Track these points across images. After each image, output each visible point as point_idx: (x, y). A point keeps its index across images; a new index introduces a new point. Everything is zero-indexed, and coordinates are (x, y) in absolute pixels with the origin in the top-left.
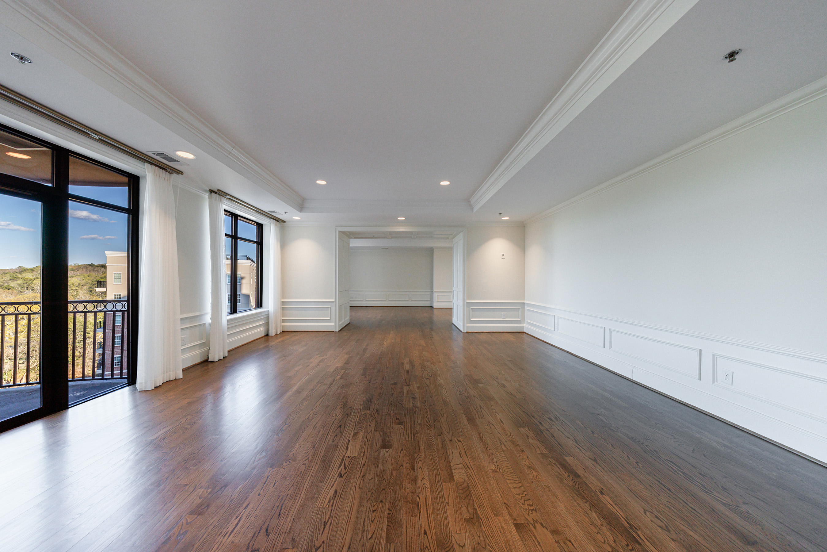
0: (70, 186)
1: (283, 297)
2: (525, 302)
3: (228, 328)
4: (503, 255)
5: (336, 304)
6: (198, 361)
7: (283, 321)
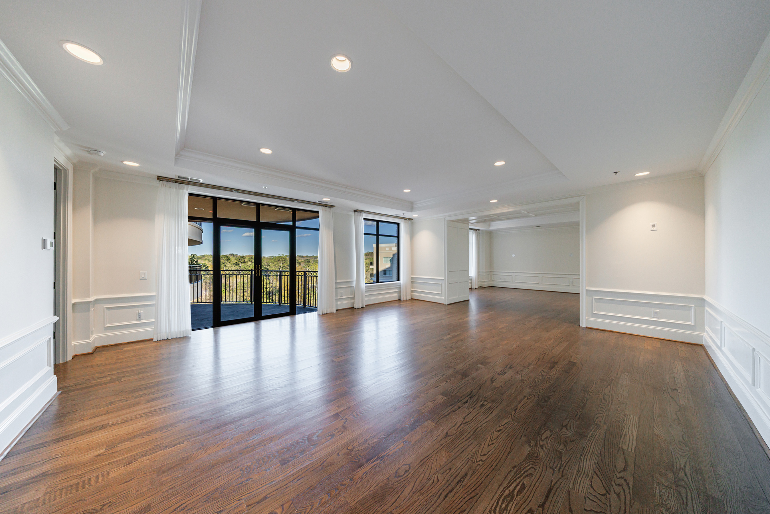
0: (296, 222)
1: (412, 274)
2: (705, 297)
3: (365, 291)
4: (654, 226)
5: (445, 281)
6: (350, 307)
7: (412, 291)
